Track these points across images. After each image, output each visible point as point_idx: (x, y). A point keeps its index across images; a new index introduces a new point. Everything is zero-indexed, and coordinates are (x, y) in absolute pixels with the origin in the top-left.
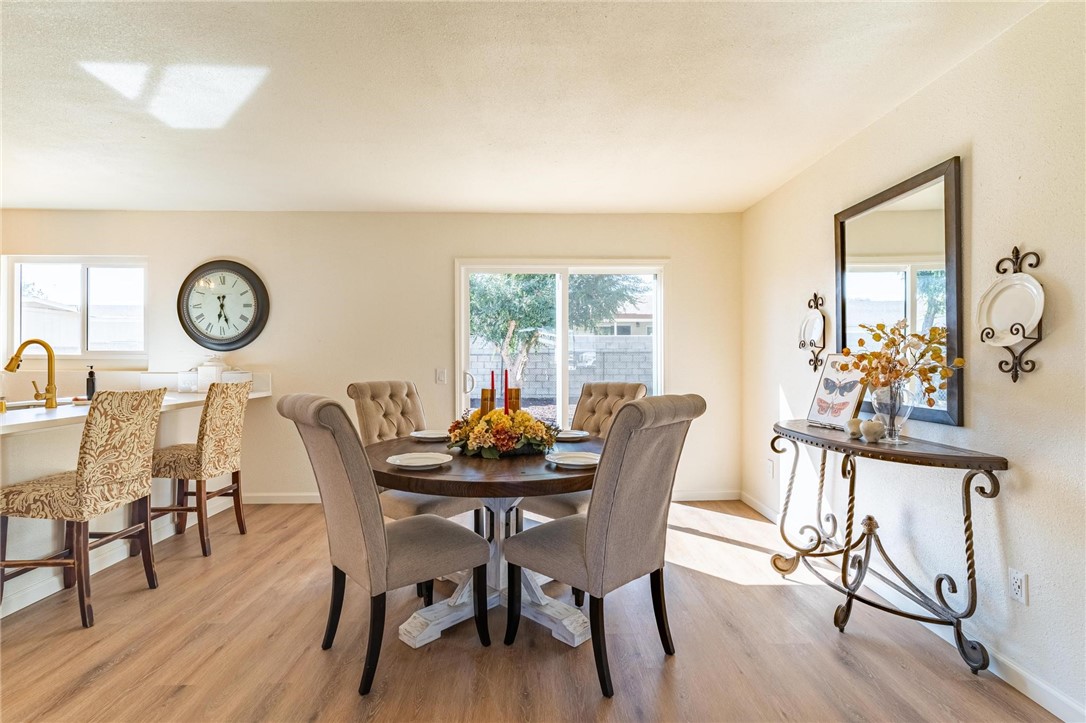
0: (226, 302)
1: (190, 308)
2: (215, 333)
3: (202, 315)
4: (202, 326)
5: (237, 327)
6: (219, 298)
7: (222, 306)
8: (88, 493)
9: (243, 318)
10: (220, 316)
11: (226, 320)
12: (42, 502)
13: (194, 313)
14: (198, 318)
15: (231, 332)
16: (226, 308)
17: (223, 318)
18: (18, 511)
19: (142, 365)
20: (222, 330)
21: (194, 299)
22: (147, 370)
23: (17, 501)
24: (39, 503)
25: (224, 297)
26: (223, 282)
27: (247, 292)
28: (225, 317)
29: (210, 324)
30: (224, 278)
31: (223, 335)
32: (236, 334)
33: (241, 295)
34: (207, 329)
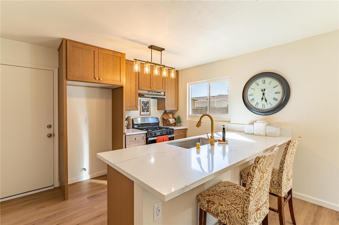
0: (265, 92)
1: (248, 96)
2: (260, 107)
3: (253, 99)
4: (253, 104)
5: (272, 104)
6: (262, 90)
7: (264, 94)
8: (250, 220)
9: (275, 99)
10: (262, 99)
11: (266, 101)
12: (225, 215)
13: (250, 98)
14: (251, 100)
15: (268, 107)
16: (265, 95)
17: (264, 100)
18: (212, 213)
19: (228, 120)
20: (263, 105)
21: (250, 91)
22: (230, 122)
23: (212, 208)
24: (223, 214)
25: (264, 90)
26: (264, 83)
27: (277, 86)
28: (265, 99)
29: (257, 103)
30: (265, 80)
31: (264, 108)
32: (271, 107)
33: (274, 88)
34: (256, 105)
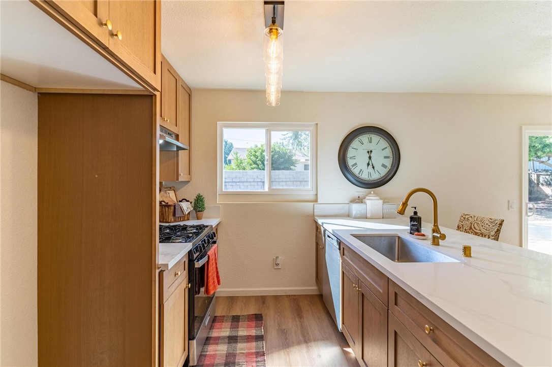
0: (372, 155)
1: (347, 159)
2: (365, 176)
3: (356, 164)
4: (356, 171)
5: (380, 172)
6: (368, 152)
7: (370, 158)
9: (384, 166)
10: (368, 164)
11: (373, 167)
13: (350, 162)
14: (353, 166)
15: (375, 176)
16: (373, 159)
17: (370, 167)
19: (312, 198)
20: (369, 174)
21: (351, 153)
25: (371, 151)
26: (370, 142)
27: (386, 148)
28: (373, 165)
29: (361, 170)
30: (371, 138)
31: (370, 178)
32: (379, 177)
33: (383, 150)
34: (359, 174)
